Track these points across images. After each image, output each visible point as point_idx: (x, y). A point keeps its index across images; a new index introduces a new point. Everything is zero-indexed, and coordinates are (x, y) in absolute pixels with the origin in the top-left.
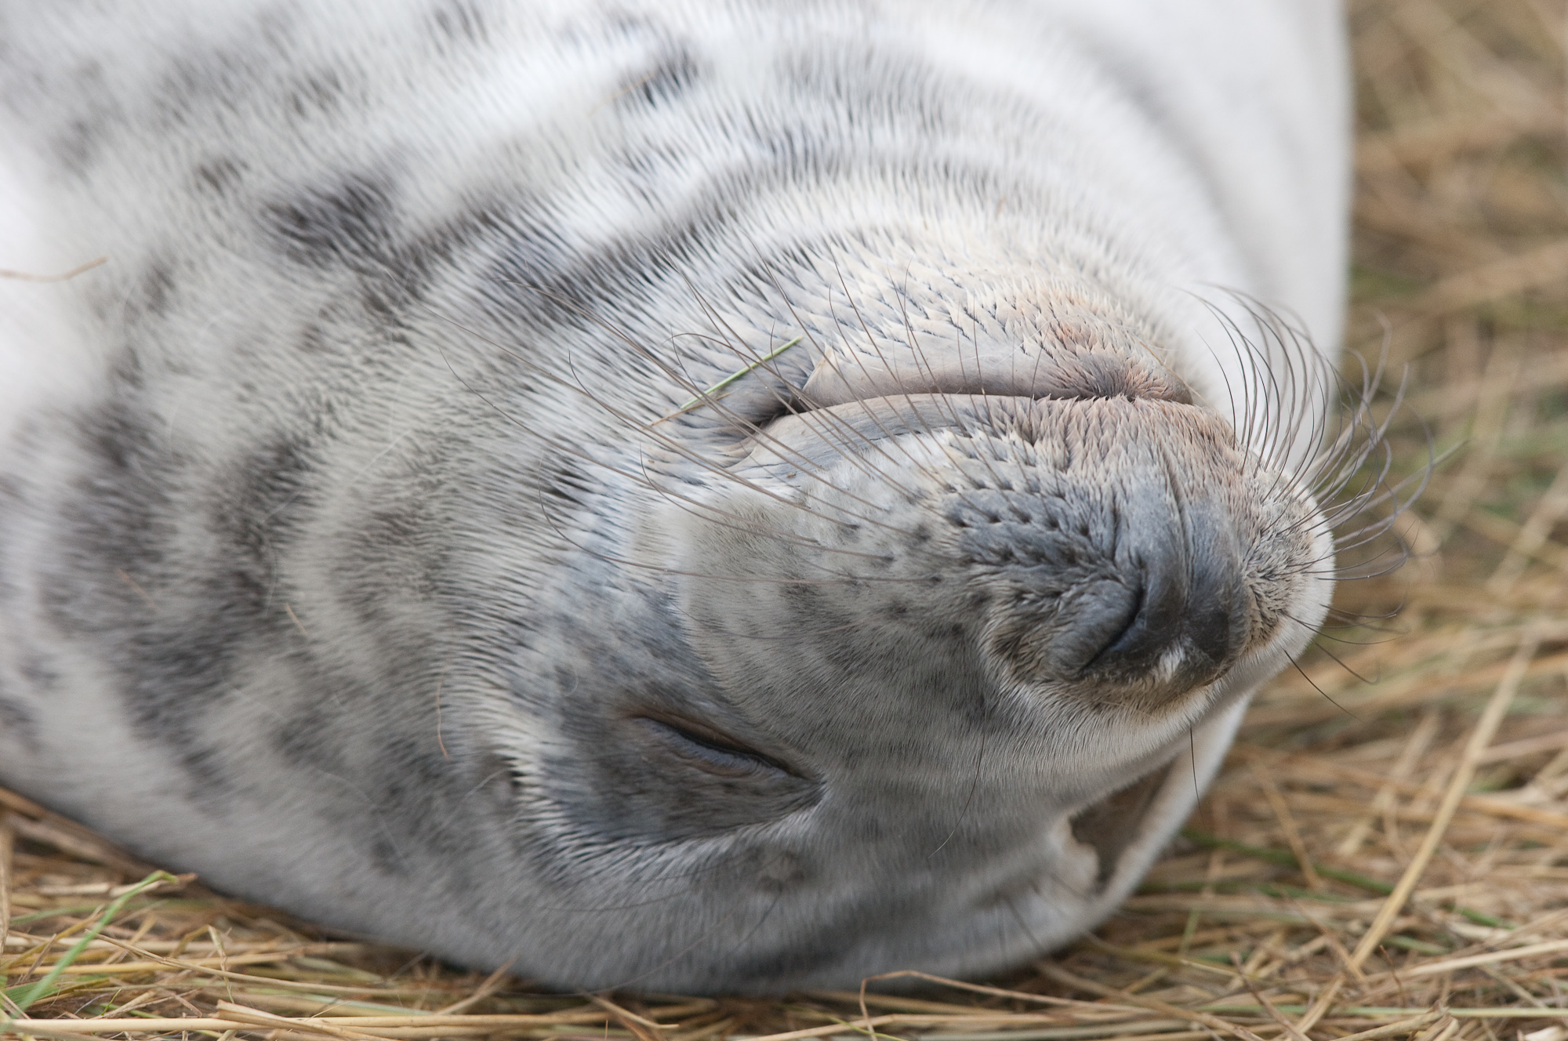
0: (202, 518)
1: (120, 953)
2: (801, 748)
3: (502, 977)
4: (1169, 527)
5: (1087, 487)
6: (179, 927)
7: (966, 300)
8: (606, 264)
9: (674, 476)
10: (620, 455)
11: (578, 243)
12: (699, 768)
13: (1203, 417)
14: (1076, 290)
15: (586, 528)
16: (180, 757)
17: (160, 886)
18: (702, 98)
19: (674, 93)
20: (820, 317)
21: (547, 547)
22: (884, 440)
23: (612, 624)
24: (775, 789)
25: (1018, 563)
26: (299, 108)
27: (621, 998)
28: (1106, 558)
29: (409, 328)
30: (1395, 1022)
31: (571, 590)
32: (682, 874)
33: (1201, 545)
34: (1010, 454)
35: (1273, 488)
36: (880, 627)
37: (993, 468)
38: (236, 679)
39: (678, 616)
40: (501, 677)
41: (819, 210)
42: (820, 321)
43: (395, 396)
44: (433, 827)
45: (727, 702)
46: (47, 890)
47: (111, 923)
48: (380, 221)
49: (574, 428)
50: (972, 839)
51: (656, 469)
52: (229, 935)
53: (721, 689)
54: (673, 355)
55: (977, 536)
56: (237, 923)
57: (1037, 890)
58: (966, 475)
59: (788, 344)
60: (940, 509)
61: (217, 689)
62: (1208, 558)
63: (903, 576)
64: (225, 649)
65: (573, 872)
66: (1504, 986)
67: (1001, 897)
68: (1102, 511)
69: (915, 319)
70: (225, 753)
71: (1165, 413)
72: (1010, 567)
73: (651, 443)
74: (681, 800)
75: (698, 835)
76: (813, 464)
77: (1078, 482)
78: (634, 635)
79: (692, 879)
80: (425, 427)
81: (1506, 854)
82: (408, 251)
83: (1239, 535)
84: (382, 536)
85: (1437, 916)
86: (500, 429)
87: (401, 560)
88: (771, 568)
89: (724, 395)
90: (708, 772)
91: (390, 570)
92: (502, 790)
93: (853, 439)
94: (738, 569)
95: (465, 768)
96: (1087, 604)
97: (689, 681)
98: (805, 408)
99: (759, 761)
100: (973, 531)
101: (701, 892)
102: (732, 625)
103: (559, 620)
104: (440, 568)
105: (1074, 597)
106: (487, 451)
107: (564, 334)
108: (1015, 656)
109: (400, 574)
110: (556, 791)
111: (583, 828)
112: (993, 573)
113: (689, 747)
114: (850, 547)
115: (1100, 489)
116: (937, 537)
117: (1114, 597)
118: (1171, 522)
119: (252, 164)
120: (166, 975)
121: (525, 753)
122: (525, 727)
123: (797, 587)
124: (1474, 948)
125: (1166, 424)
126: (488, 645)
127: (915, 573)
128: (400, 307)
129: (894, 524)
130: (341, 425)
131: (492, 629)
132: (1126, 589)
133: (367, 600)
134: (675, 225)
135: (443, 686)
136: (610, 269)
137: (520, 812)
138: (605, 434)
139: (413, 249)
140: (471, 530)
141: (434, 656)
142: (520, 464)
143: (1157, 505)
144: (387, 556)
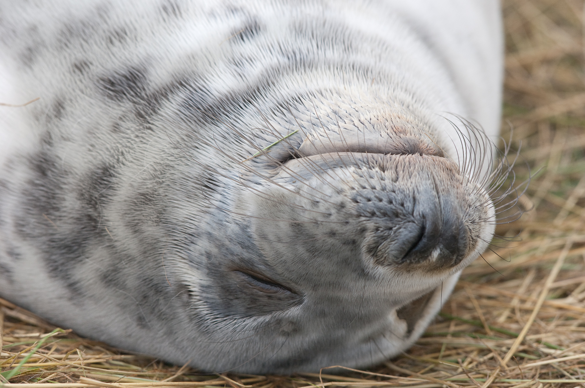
0: (74, 195)
1: (44, 359)
2: (297, 283)
3: (186, 367)
4: (434, 204)
5: (404, 188)
6: (66, 349)
7: (360, 117)
8: (226, 101)
9: (251, 181)
10: (231, 173)
11: (215, 93)
12: (258, 290)
13: (448, 162)
14: (401, 113)
15: (217, 200)
16: (66, 284)
17: (58, 334)
18: (262, 39)
19: (252, 37)
20: (305, 122)
21: (202, 206)
22: (329, 170)
23: (226, 236)
24: (287, 298)
25: (377, 217)
26: (111, 42)
27: (230, 375)
28: (410, 214)
29: (153, 124)
30: (519, 384)
31: (211, 223)
32: (252, 329)
33: (446, 210)
34: (375, 176)
35: (473, 190)
36: (326, 240)
37: (369, 181)
38: (87, 255)
39: (251, 233)
40: (185, 255)
41: (305, 82)
42: (305, 124)
43: (147, 150)
44: (159, 311)
45: (269, 265)
46: (16, 335)
47: (40, 348)
48: (142, 85)
49: (213, 162)
50: (360, 317)
51: (244, 178)
52: (84, 352)
53: (267, 261)
55: (363, 206)
56: (87, 347)
57: (384, 336)
58: (359, 183)
59: (294, 132)
60: (349, 196)
61: (79, 259)
62: (449, 215)
63: (335, 221)
64: (82, 244)
65: (211, 328)
66: (560, 371)
67: (370, 339)
68: (409, 197)
69: (341, 124)
70: (82, 283)
71: (434, 160)
72: (375, 218)
73: (242, 168)
74: (251, 302)
75: (257, 315)
76: (303, 178)
77: (400, 186)
78: (235, 240)
79: (255, 331)
80: (158, 161)
81: (560, 322)
82: (152, 96)
83: (461, 207)
84: (141, 202)
85: (535, 345)
86: (185, 162)
87: (148, 211)
88: (286, 216)
89: (269, 151)
90: (261, 291)
91: (144, 214)
92: (185, 297)
93: (317, 169)
94: (274, 216)
95: (171, 289)
96: (402, 232)
97: (255, 258)
98: (300, 157)
99: (280, 288)
100: (361, 205)
101: (259, 336)
102: (271, 237)
103: (207, 234)
104: (163, 214)
105: (397, 229)
106: (181, 171)
107: (210, 127)
108: (375, 255)
109: (148, 216)
110: (205, 298)
111: (215, 311)
112: (368, 220)
113: (255, 282)
114: (315, 209)
115: (409, 189)
116: (348, 207)
117: (413, 229)
118: (435, 202)
119: (94, 63)
120: (61, 367)
121: (194, 283)
122: (194, 274)
123: (295, 224)
124: (549, 357)
125: (434, 165)
126: (180, 243)
127: (339, 220)
128: (149, 116)
129: (332, 202)
130: (126, 160)
131: (182, 237)
132: (418, 227)
133: (136, 225)
134: (251, 87)
135: (163, 258)
136: (227, 103)
137: (192, 305)
138: (225, 165)
139: (154, 95)
140: (174, 200)
141: (160, 247)
142: (193, 176)
143: (430, 195)
144: (143, 209)
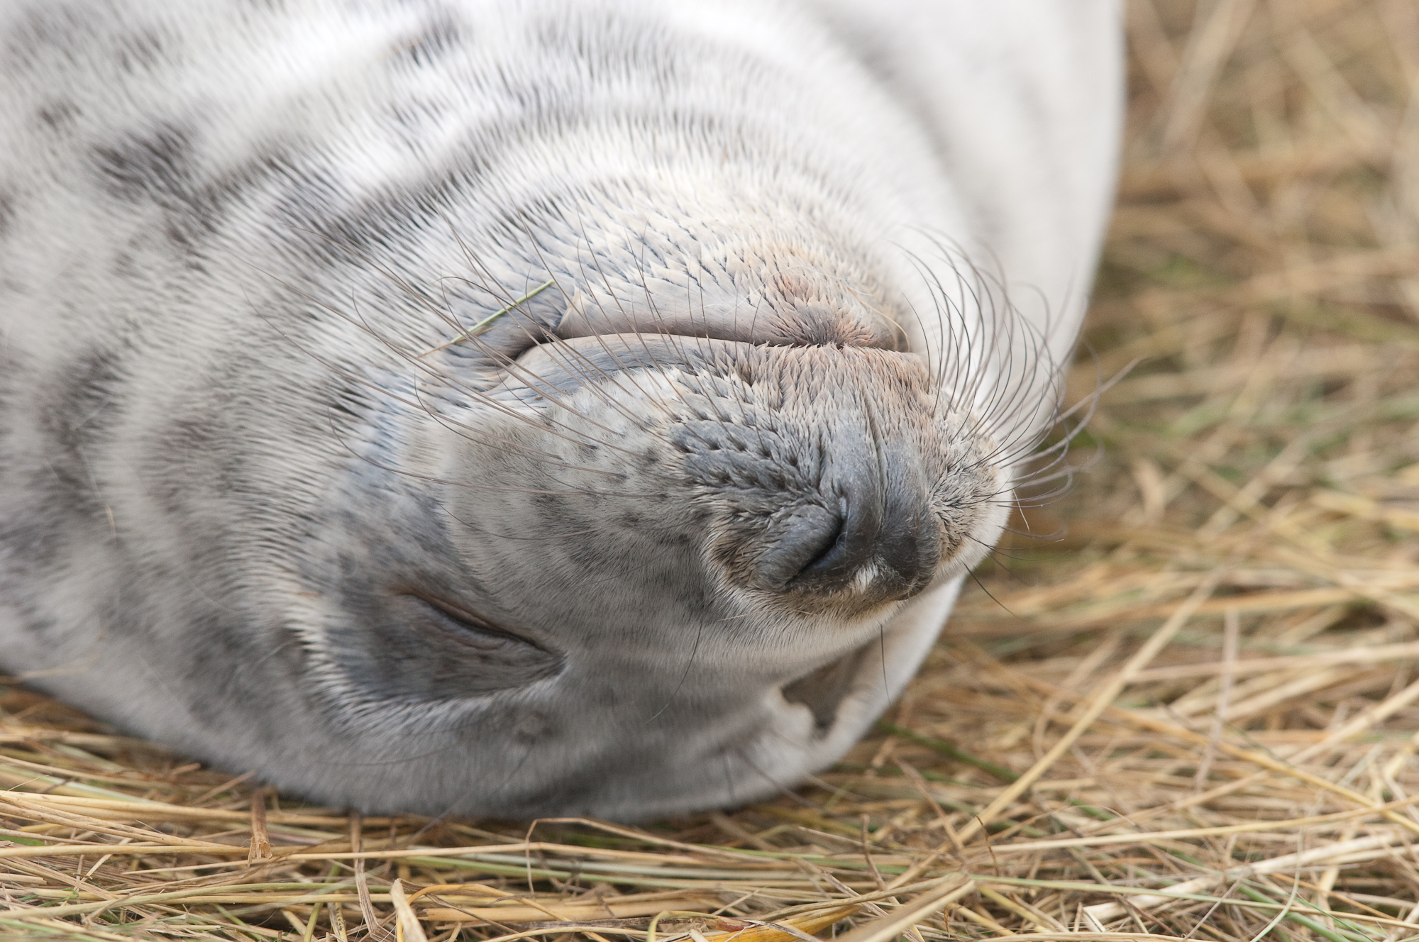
2: (547, 631)
4: (867, 463)
5: (797, 425)
7: (700, 252)
8: (377, 207)
9: (443, 398)
10: (396, 378)
12: (459, 640)
13: (903, 364)
15: (366, 439)
18: (460, 58)
19: (438, 55)
20: (571, 262)
21: (332, 454)
22: (619, 373)
23: (388, 520)
24: (524, 660)
25: (735, 485)
28: (812, 487)
29: (204, 257)
31: (354, 491)
32: (448, 728)
33: (894, 478)
34: (730, 392)
35: (961, 428)
36: (616, 533)
37: (715, 403)
39: (444, 518)
40: (292, 562)
41: (564, 159)
42: (573, 266)
45: (484, 591)
48: (183, 163)
49: (355, 353)
51: (427, 391)
53: (479, 581)
54: (441, 293)
55: (699, 461)
58: (690, 407)
59: (543, 286)
60: (667, 436)
62: (900, 490)
63: (635, 493)
65: (354, 726)
66: (1085, 867)
68: (809, 446)
69: (655, 267)
71: (869, 361)
72: (728, 489)
74: (445, 666)
76: (556, 390)
77: (789, 420)
78: (408, 531)
79: (457, 733)
82: (205, 190)
83: (927, 471)
84: (182, 441)
86: (287, 351)
87: (200, 462)
88: (523, 481)
89: (490, 330)
90: (466, 646)
91: (189, 470)
92: (294, 656)
93: (590, 370)
96: (794, 525)
97: (452, 573)
99: (511, 639)
100: (695, 457)
101: (465, 743)
102: (489, 527)
103: (342, 515)
104: (234, 470)
105: (782, 518)
106: (277, 370)
107: (343, 270)
108: (731, 564)
109: (199, 474)
110: (339, 656)
111: (362, 687)
112: (713, 494)
114: (589, 464)
115: (808, 428)
116: (664, 460)
117: (819, 520)
118: (869, 459)
121: (310, 626)
122: (311, 605)
123: (545, 496)
124: (1067, 833)
125: (869, 371)
126: (279, 535)
127: (645, 490)
128: (196, 237)
129: (627, 447)
130: (145, 342)
131: (283, 522)
132: (828, 515)
133: (171, 495)
134: (436, 174)
135: (241, 570)
136: (381, 213)
137: (309, 673)
138: (382, 359)
139: (209, 189)
140: (261, 438)
141: (231, 544)
142: (306, 382)
143: (858, 444)
144: (187, 459)
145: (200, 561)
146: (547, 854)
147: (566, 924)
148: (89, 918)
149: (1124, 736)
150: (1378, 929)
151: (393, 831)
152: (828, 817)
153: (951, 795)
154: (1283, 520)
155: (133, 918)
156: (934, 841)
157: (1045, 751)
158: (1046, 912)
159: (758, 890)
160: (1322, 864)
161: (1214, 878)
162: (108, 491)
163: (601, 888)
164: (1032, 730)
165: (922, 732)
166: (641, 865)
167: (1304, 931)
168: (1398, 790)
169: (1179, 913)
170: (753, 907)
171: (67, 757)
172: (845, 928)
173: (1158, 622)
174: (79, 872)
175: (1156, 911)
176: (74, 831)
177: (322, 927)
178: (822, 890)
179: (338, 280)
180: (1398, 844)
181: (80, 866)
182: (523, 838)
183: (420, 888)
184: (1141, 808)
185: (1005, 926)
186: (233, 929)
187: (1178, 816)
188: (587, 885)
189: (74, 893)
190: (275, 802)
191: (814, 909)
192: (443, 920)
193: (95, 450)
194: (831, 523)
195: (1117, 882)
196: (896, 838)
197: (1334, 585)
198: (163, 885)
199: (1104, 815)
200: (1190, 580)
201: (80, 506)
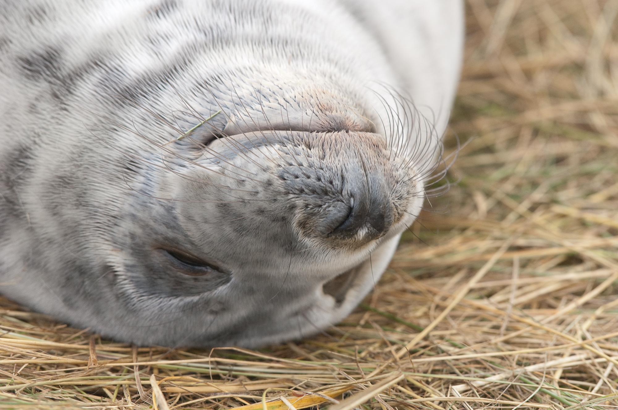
4: (362, 182)
5: (332, 166)
7: (284, 95)
8: (142, 81)
9: (174, 163)
10: (152, 155)
11: (132, 73)
14: (325, 87)
15: (140, 182)
18: (178, 15)
19: (168, 13)
20: (228, 102)
21: (125, 189)
22: (253, 148)
23: (151, 217)
25: (306, 194)
26: (31, 21)
28: (339, 193)
31: (135, 205)
33: (374, 189)
34: (302, 153)
35: (401, 165)
36: (254, 218)
37: (296, 158)
39: (176, 215)
40: (108, 237)
42: (229, 104)
44: (85, 291)
45: (196, 245)
49: (135, 145)
50: (287, 293)
51: (167, 160)
54: (172, 118)
55: (290, 184)
57: (312, 310)
58: (285, 160)
59: (216, 113)
60: (276, 173)
62: (377, 194)
63: (263, 199)
65: (137, 306)
66: (452, 369)
68: (337, 175)
69: (265, 103)
71: (360, 137)
72: (303, 195)
73: (165, 151)
74: (176, 283)
76: (227, 158)
77: (328, 164)
78: (160, 221)
80: (75, 143)
83: (388, 184)
84: (60, 185)
85: (436, 342)
86: (104, 145)
87: (67, 194)
88: (212, 198)
89: (192, 133)
90: (187, 274)
91: (63, 197)
92: (110, 277)
93: (241, 148)
94: (200, 198)
96: (331, 211)
98: (222, 137)
103: (131, 215)
104: (82, 197)
105: (326, 208)
106: (100, 153)
108: (304, 228)
109: (67, 199)
111: (141, 290)
112: (297, 198)
114: (242, 188)
115: (337, 167)
116: (274, 184)
117: (342, 208)
118: (363, 180)
121: (118, 263)
122: (118, 254)
123: (222, 204)
124: (445, 354)
125: (361, 142)
126: (103, 225)
127: (267, 198)
128: (64, 96)
129: (258, 179)
130: (43, 142)
131: (105, 219)
132: (346, 206)
133: (54, 208)
134: (168, 67)
135: (86, 241)
136: (144, 83)
137: (117, 285)
138: (146, 147)
139: (69, 75)
140: (95, 183)
141: (82, 230)
142: (114, 158)
143: (358, 174)
144: (61, 192)
145: (68, 237)
146: (218, 363)
147: (227, 394)
148: (18, 391)
149: (469, 311)
150: (580, 396)
151: (151, 353)
152: (340, 346)
153: (394, 337)
154: (538, 218)
155: (38, 391)
156: (387, 357)
157: (435, 318)
158: (435, 388)
159: (310, 378)
160: (555, 367)
161: (509, 373)
162: (27, 206)
163: (241, 378)
164: (429, 309)
165: (382, 309)
166: (259, 368)
167: (548, 396)
168: (588, 335)
169: (493, 388)
170: (308, 386)
171: (9, 321)
172: (348, 395)
173: (484, 262)
174: (14, 371)
175: (483, 388)
176: (12, 354)
177: (120, 395)
178: (338, 379)
179: (126, 113)
180: (588, 359)
181: (15, 368)
182: (208, 356)
183: (162, 378)
184: (477, 343)
185: (418, 394)
186: (81, 396)
187: (493, 346)
188: (236, 377)
189: (12, 381)
190: (100, 341)
191: (334, 387)
192: (172, 392)
193: (21, 189)
194: (347, 210)
195: (467, 375)
196: (370, 356)
197: (561, 246)
198: (51, 377)
199: (460, 346)
200: (498, 244)
201: (15, 213)
